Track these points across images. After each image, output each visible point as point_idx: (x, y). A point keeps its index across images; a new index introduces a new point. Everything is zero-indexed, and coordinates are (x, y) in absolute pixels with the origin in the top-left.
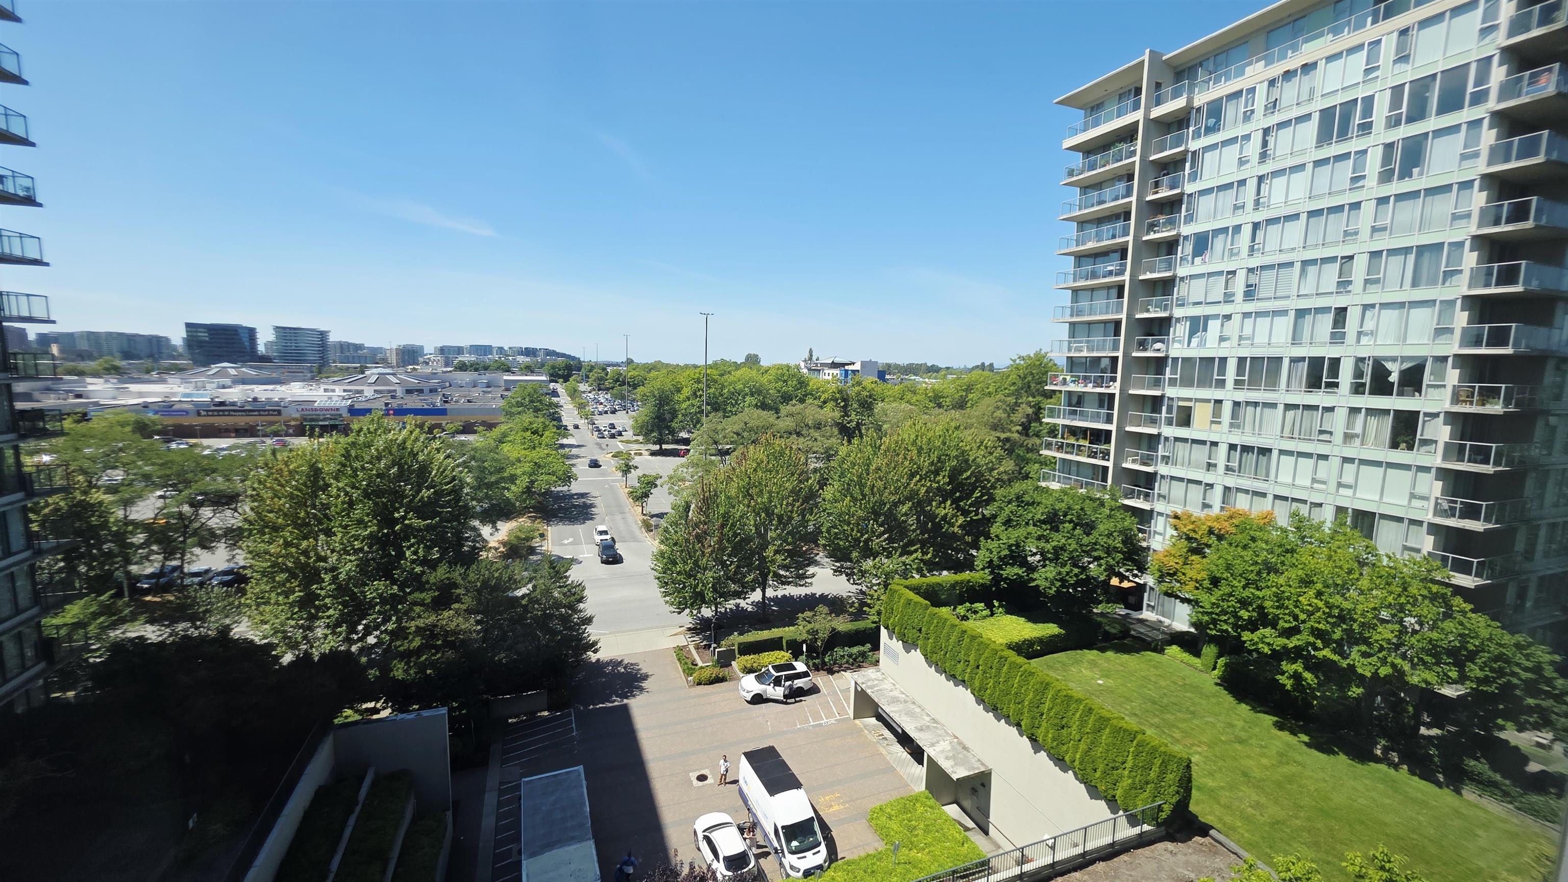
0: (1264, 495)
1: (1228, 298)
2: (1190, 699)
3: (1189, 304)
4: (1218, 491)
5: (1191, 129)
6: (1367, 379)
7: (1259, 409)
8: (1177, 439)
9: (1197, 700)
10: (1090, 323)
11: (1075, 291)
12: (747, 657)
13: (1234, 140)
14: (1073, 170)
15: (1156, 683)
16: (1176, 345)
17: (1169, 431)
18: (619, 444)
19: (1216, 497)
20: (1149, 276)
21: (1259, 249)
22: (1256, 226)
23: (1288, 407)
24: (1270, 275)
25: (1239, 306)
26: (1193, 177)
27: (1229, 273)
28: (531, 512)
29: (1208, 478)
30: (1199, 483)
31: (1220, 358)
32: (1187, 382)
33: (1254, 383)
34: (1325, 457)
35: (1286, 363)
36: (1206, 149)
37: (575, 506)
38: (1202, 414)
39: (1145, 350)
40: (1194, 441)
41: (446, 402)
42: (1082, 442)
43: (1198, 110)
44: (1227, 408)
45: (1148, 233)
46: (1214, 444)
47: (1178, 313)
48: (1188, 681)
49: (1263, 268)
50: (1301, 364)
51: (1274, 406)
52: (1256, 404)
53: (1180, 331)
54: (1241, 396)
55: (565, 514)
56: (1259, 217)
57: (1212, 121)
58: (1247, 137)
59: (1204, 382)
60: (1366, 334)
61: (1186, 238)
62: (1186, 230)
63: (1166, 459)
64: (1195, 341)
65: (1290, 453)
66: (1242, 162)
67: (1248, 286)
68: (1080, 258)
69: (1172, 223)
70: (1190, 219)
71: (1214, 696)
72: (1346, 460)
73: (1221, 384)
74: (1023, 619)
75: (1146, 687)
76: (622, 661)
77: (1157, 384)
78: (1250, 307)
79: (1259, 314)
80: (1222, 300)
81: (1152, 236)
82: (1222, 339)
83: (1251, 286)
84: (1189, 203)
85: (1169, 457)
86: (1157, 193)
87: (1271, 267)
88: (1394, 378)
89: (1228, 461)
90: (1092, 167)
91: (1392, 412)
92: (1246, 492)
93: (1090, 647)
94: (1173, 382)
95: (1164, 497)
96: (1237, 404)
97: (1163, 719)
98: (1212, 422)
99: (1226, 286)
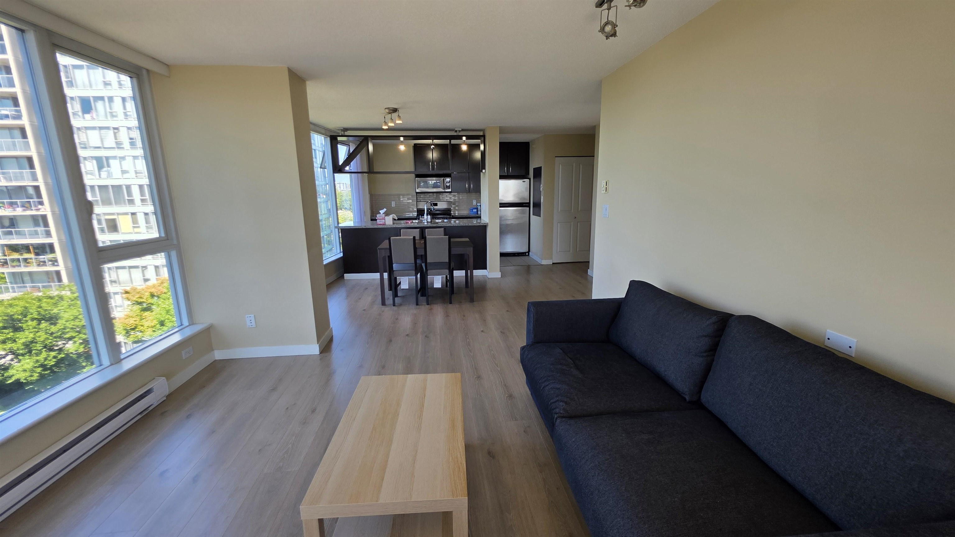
1: (119, 146)
3: (90, 147)
16: (90, 176)
19: (151, 273)
22: (124, 99)
27: (114, 128)
31: (126, 186)
32: (106, 202)
38: (124, 223)
44: (141, 217)
47: (83, 153)
53: (90, 166)
59: (119, 201)
61: (72, 98)
62: (70, 92)
67: (130, 139)
70: (70, 84)
73: (132, 202)
80: (115, 146)
83: (133, 139)
98: (134, 227)
99: (116, 138)
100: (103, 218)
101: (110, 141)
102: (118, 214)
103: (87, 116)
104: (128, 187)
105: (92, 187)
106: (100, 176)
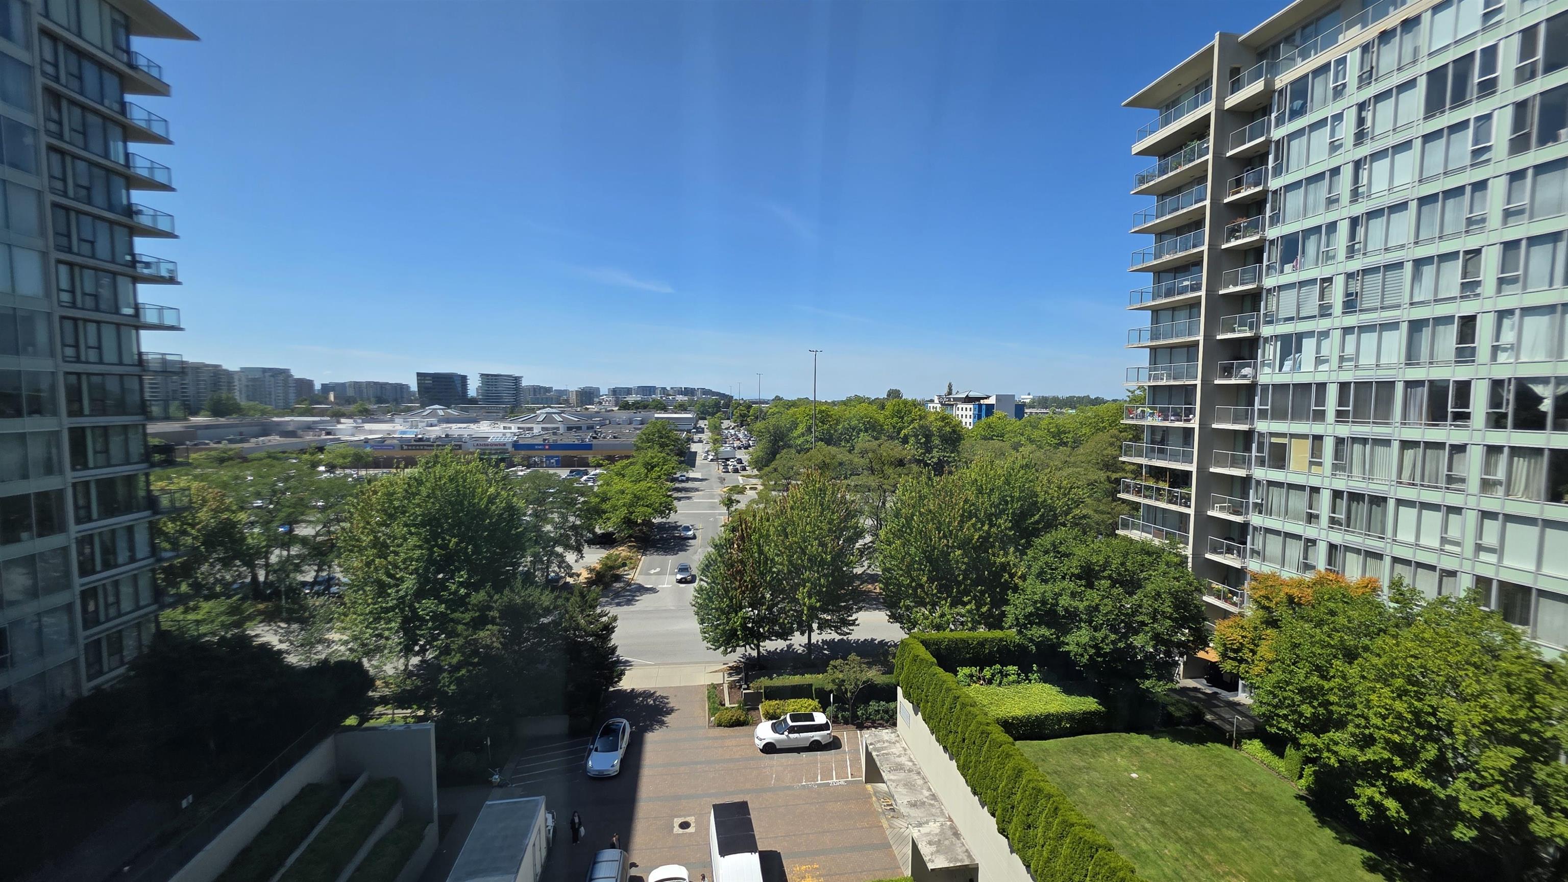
0: (1379, 557)
1: (1325, 311)
2: (1251, 812)
3: (1278, 320)
4: (1322, 550)
5: (1273, 115)
6: (1509, 409)
7: (1368, 447)
8: (1271, 483)
9: (1260, 815)
10: (1172, 347)
11: (1156, 311)
12: (774, 703)
13: (1322, 123)
14: (1143, 177)
15: (1210, 785)
16: (1267, 370)
17: (1260, 473)
18: (740, 478)
19: (1320, 558)
20: (1232, 289)
21: (1359, 250)
22: (1354, 222)
23: (1406, 445)
24: (1374, 280)
25: (1339, 319)
26: (1278, 171)
27: (1324, 280)
28: (632, 542)
29: (1310, 532)
30: (1298, 537)
31: (1318, 385)
32: (1279, 414)
33: (1360, 415)
34: (1457, 510)
35: (1399, 389)
36: (1292, 136)
37: (675, 538)
38: (1299, 453)
39: (1229, 376)
40: (1291, 486)
41: (595, 438)
42: (1161, 485)
43: (1281, 92)
44: (1329, 446)
45: (1228, 241)
46: (1315, 490)
47: (1266, 331)
48: (1258, 790)
49: (1365, 272)
50: (1420, 389)
51: (1387, 443)
52: (1364, 441)
53: (1271, 352)
54: (1344, 431)
55: (663, 545)
56: (1359, 209)
57: (1298, 104)
58: (1338, 117)
59: (1298, 415)
60: (1505, 350)
61: (1272, 242)
62: (1272, 233)
63: (1259, 508)
64: (1288, 364)
65: (1410, 504)
66: (1334, 147)
67: (1348, 295)
68: (1159, 272)
69: (1255, 227)
70: (1275, 220)
71: (1290, 812)
72: (1486, 515)
73: (1320, 416)
74: (1058, 689)
75: (1194, 790)
76: (655, 693)
77: (1247, 417)
78: (1351, 320)
79: (1364, 329)
80: (1316, 313)
81: (1233, 243)
82: (1319, 361)
83: (1351, 294)
84: (1274, 201)
85: (1262, 505)
86: (1238, 192)
87: (1374, 270)
88: (1547, 406)
89: (1334, 512)
90: (1163, 171)
91: (1546, 453)
92: (1358, 551)
93: (1139, 731)
94: (1263, 414)
95: (1258, 553)
96: (1339, 441)
97: (1198, 834)
98: (1311, 463)
99: (1322, 297)
100: (1266, 441)
101: (1312, 306)
102: (1293, 436)
103: (1288, 268)
104: (1322, 387)
105: (1265, 387)
106: (1280, 369)
